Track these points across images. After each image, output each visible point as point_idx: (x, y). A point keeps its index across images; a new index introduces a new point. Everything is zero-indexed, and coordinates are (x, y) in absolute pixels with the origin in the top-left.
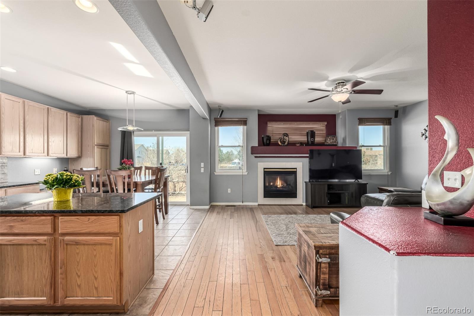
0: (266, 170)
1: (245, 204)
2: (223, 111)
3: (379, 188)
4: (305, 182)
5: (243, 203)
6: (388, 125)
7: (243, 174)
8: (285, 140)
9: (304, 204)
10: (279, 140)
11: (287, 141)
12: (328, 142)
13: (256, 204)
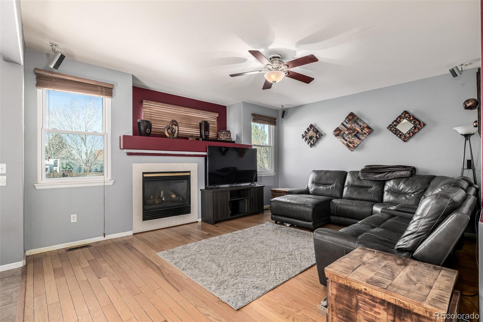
0: (145, 175)
1: (108, 237)
2: (62, 57)
3: (271, 190)
4: (201, 190)
5: (104, 237)
6: (273, 125)
7: (106, 184)
8: (174, 131)
9: (200, 220)
10: (166, 129)
11: (177, 132)
12: (222, 138)
13: (130, 233)
